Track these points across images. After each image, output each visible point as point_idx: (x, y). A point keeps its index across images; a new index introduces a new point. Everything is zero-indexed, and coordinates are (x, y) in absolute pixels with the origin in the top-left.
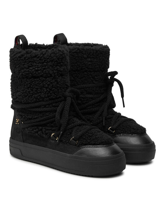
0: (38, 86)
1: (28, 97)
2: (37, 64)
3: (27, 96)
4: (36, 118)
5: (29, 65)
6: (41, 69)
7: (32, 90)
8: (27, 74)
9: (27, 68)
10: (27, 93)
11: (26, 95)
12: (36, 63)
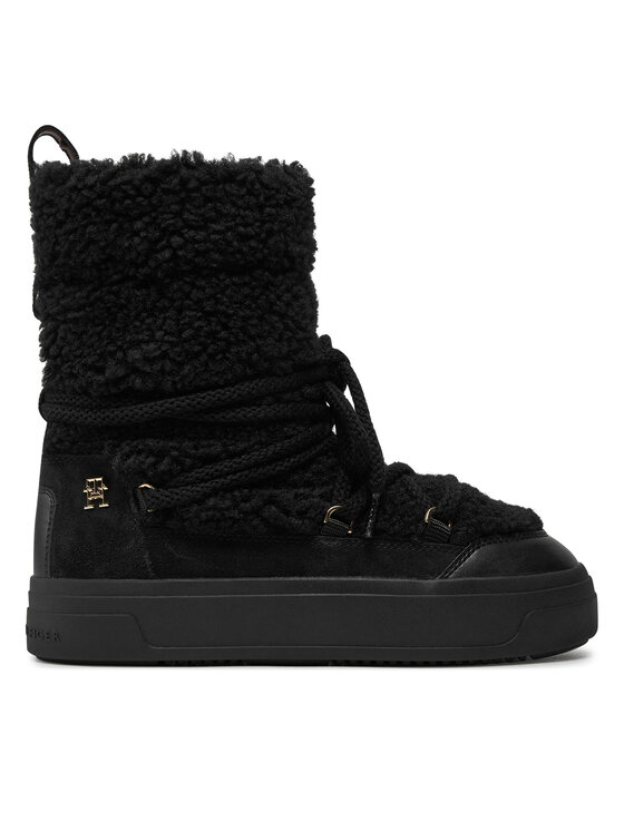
0: (248, 307)
1: (204, 357)
2: (242, 212)
3: (197, 355)
4: (244, 451)
5: (207, 215)
6: (258, 234)
7: (225, 327)
8: (198, 253)
9: (197, 229)
10: (202, 339)
11: (197, 348)
12: (234, 204)
